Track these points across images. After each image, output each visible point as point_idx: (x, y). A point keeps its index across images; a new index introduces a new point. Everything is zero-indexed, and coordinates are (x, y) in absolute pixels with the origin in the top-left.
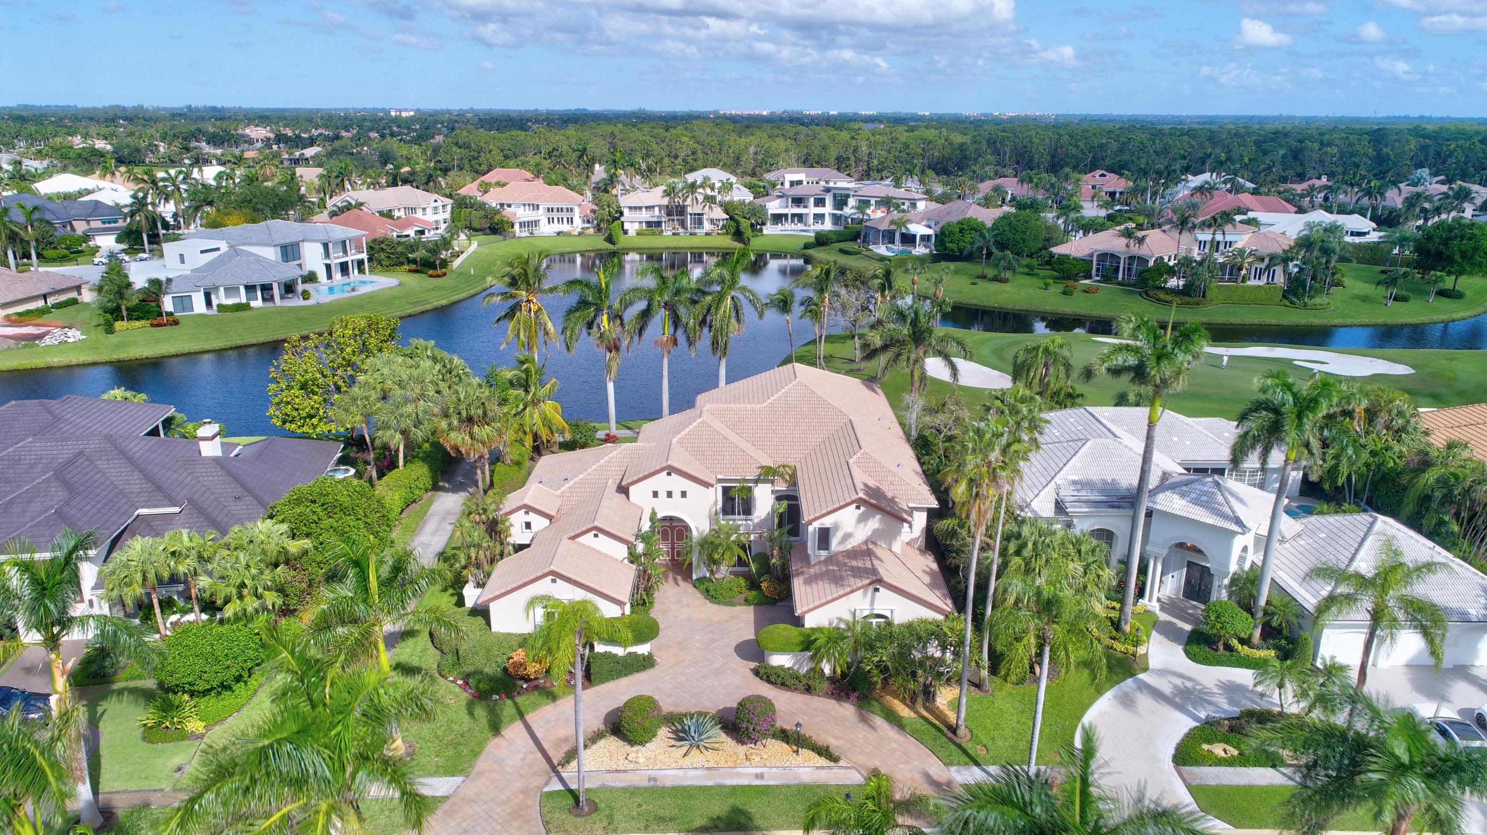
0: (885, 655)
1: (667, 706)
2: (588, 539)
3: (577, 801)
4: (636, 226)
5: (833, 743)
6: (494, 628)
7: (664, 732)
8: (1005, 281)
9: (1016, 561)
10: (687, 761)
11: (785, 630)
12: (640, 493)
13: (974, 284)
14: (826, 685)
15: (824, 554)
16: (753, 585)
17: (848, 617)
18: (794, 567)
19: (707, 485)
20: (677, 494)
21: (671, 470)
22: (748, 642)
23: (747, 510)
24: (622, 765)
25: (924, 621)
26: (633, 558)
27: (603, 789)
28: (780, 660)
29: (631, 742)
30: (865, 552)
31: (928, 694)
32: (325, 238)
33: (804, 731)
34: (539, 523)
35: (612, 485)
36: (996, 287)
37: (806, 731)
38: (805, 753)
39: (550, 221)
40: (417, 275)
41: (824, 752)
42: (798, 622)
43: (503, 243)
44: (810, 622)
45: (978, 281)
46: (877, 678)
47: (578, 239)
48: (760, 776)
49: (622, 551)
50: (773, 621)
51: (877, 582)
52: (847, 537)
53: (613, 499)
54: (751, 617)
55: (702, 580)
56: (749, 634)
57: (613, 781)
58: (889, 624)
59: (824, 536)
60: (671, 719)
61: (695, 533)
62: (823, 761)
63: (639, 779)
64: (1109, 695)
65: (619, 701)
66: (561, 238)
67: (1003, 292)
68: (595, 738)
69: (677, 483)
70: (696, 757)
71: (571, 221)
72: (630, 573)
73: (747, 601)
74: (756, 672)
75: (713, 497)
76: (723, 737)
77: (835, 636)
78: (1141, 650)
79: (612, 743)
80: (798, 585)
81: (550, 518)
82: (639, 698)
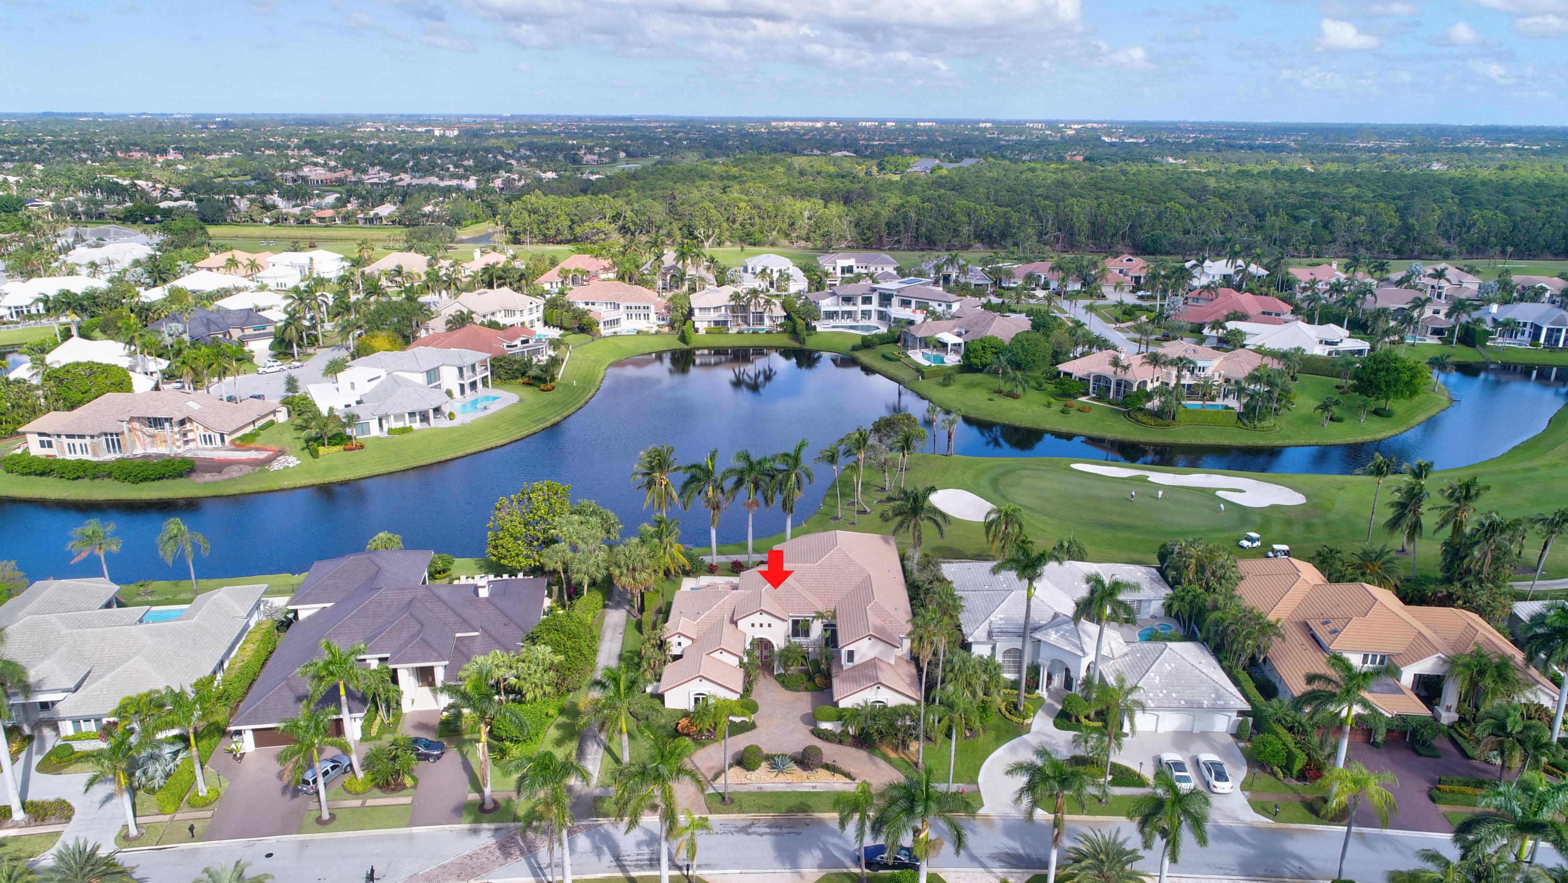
0: (882, 723)
1: (766, 751)
2: (716, 655)
3: (724, 799)
4: (706, 325)
5: (853, 771)
6: (667, 705)
7: (764, 764)
8: (1016, 397)
9: (951, 675)
10: (777, 780)
11: (828, 709)
12: (743, 625)
13: (990, 400)
14: (850, 739)
15: (851, 664)
16: (811, 679)
17: (863, 704)
18: (834, 671)
19: (784, 620)
20: (765, 625)
21: (762, 612)
22: (808, 714)
23: (807, 634)
24: (744, 781)
25: (903, 705)
26: (742, 664)
27: (735, 792)
28: (825, 726)
29: (748, 769)
30: (873, 664)
31: (905, 745)
32: (460, 364)
33: (836, 764)
34: (686, 643)
35: (727, 618)
36: (1008, 403)
37: (839, 764)
38: (838, 776)
39: (629, 316)
40: (530, 389)
41: (848, 775)
42: (836, 704)
43: (592, 345)
44: (842, 704)
45: (995, 396)
46: (876, 737)
47: (655, 338)
48: (815, 787)
49: (735, 661)
50: (822, 704)
51: (879, 684)
52: (863, 655)
53: (728, 628)
54: (809, 699)
55: (780, 675)
56: (808, 710)
57: (739, 789)
58: (885, 707)
59: (851, 655)
60: (768, 758)
61: (776, 649)
62: (847, 780)
63: (753, 788)
64: (1005, 746)
65: (741, 747)
66: (641, 338)
67: (1013, 409)
68: (731, 766)
69: (766, 619)
70: (781, 778)
71: (647, 316)
72: (740, 674)
73: (806, 689)
74: (812, 732)
75: (787, 627)
76: (795, 767)
77: (855, 713)
78: (1027, 721)
79: (737, 770)
80: (836, 684)
81: (692, 639)
82: (752, 746)
